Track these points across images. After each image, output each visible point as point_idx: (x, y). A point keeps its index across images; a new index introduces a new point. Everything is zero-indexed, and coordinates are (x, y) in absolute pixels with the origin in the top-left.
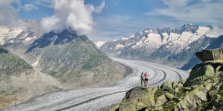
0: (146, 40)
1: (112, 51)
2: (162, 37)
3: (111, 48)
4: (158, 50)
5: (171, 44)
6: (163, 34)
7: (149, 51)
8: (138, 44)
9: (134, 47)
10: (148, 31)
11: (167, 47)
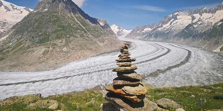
0: (175, 22)
1: (139, 35)
2: (193, 18)
3: (138, 32)
4: (183, 31)
5: (200, 23)
6: (194, 15)
7: (175, 33)
8: (164, 26)
9: (159, 29)
10: (177, 13)
11: (195, 26)
